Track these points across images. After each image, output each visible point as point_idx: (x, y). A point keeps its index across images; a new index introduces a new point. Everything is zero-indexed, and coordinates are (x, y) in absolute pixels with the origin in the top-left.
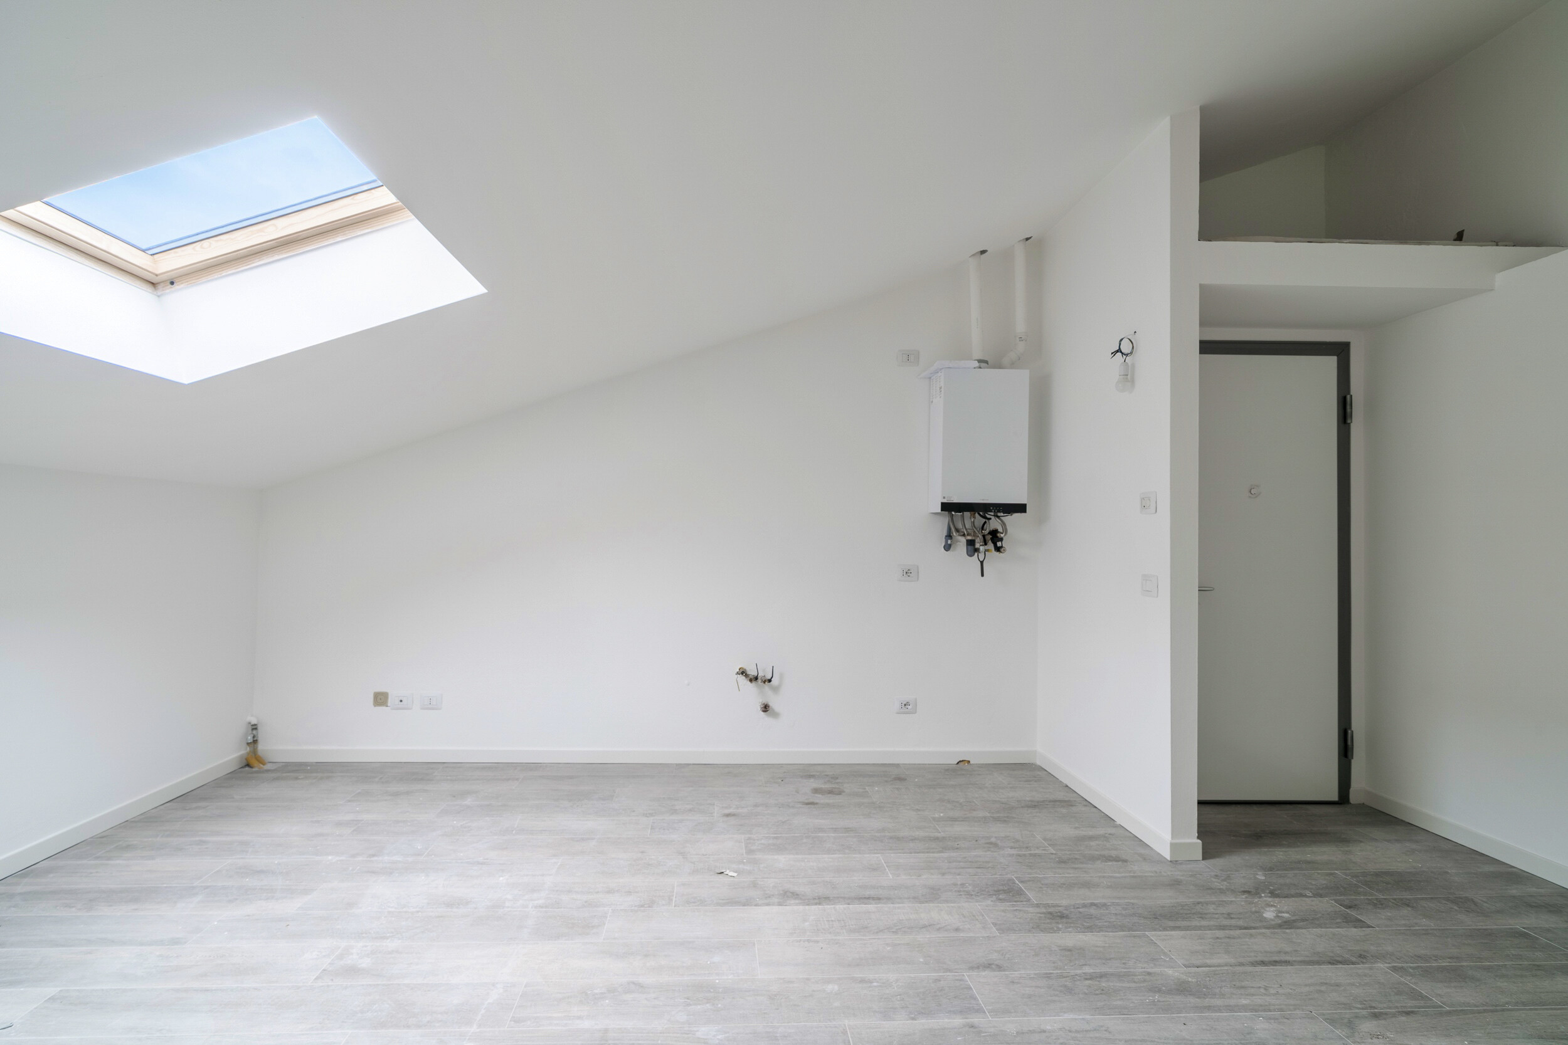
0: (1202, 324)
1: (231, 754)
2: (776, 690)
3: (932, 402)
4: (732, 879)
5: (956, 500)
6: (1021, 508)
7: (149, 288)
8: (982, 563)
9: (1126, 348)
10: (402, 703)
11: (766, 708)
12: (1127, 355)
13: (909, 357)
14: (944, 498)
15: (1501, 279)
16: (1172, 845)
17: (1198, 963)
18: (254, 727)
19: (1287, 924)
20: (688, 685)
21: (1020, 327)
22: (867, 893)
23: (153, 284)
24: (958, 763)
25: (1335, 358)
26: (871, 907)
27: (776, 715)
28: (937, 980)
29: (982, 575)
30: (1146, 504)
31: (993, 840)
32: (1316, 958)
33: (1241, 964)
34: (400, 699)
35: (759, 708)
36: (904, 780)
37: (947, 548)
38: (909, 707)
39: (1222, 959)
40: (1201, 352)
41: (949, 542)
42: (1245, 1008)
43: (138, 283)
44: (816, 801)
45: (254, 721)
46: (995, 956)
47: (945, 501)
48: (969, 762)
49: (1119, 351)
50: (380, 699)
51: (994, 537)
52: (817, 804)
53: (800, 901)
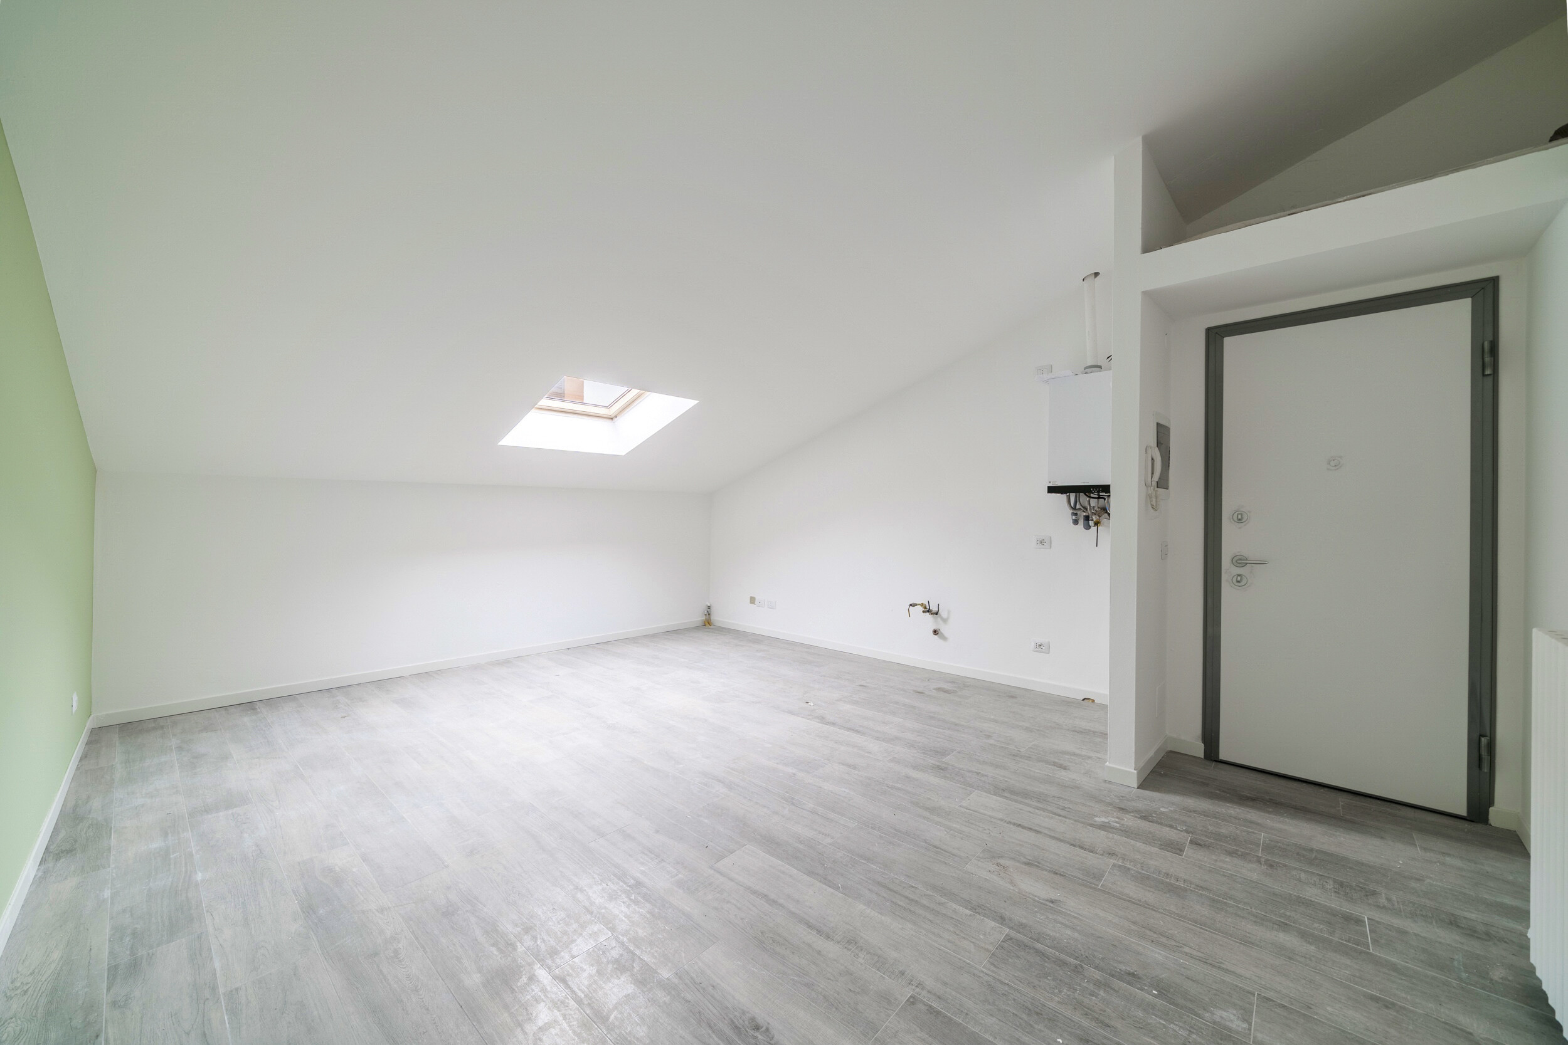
1: (699, 618)
2: (945, 621)
5: (1060, 484)
7: (610, 420)
8: (1097, 535)
10: (761, 604)
11: (935, 633)
13: (1044, 371)
14: (1050, 482)
18: (709, 608)
20: (892, 610)
23: (612, 419)
24: (1083, 700)
27: (944, 638)
29: (1097, 545)
34: (760, 601)
35: (932, 633)
37: (1073, 522)
38: (1043, 648)
41: (1074, 519)
43: (605, 420)
44: (927, 693)
45: (709, 605)
47: (1051, 485)
48: (1093, 701)
50: (752, 600)
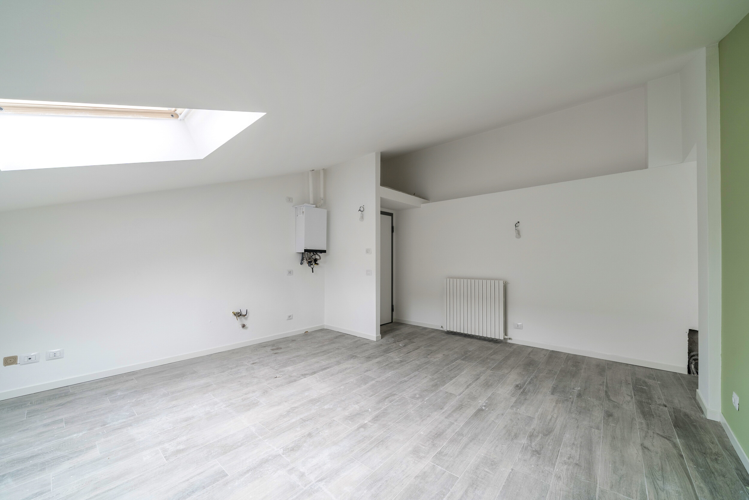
0: (381, 207)
2: (246, 318)
3: (297, 216)
4: (281, 377)
5: (308, 249)
6: (324, 251)
8: (312, 268)
9: (362, 209)
10: (31, 360)
11: (244, 326)
12: (362, 211)
13: (290, 200)
15: (422, 205)
16: (376, 337)
17: (399, 356)
19: (405, 346)
21: (322, 196)
22: (324, 367)
24: (305, 333)
25: (391, 217)
26: (328, 370)
27: (247, 328)
28: (361, 377)
29: (313, 272)
30: (368, 251)
31: (337, 348)
32: (414, 350)
33: (405, 354)
34: (29, 358)
35: (241, 326)
36: (295, 340)
37: (301, 264)
38: (290, 317)
39: (402, 355)
40: (381, 214)
41: (303, 262)
42: (412, 361)
44: (277, 352)
46: (366, 369)
47: (305, 249)
48: (308, 332)
49: (360, 210)
50: (10, 361)
51: (316, 260)
52: (278, 353)
53: (309, 375)
